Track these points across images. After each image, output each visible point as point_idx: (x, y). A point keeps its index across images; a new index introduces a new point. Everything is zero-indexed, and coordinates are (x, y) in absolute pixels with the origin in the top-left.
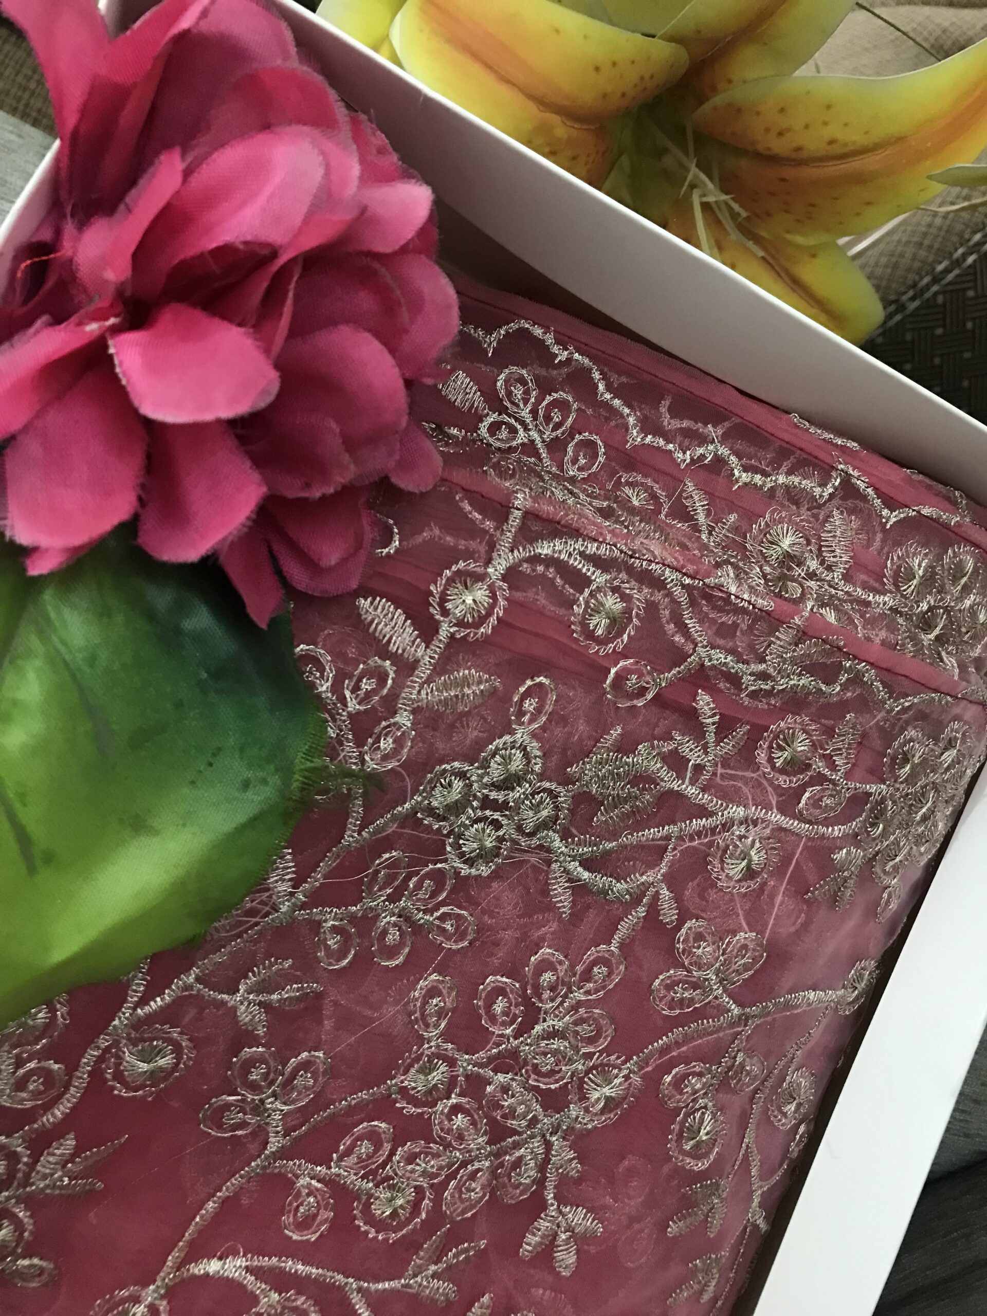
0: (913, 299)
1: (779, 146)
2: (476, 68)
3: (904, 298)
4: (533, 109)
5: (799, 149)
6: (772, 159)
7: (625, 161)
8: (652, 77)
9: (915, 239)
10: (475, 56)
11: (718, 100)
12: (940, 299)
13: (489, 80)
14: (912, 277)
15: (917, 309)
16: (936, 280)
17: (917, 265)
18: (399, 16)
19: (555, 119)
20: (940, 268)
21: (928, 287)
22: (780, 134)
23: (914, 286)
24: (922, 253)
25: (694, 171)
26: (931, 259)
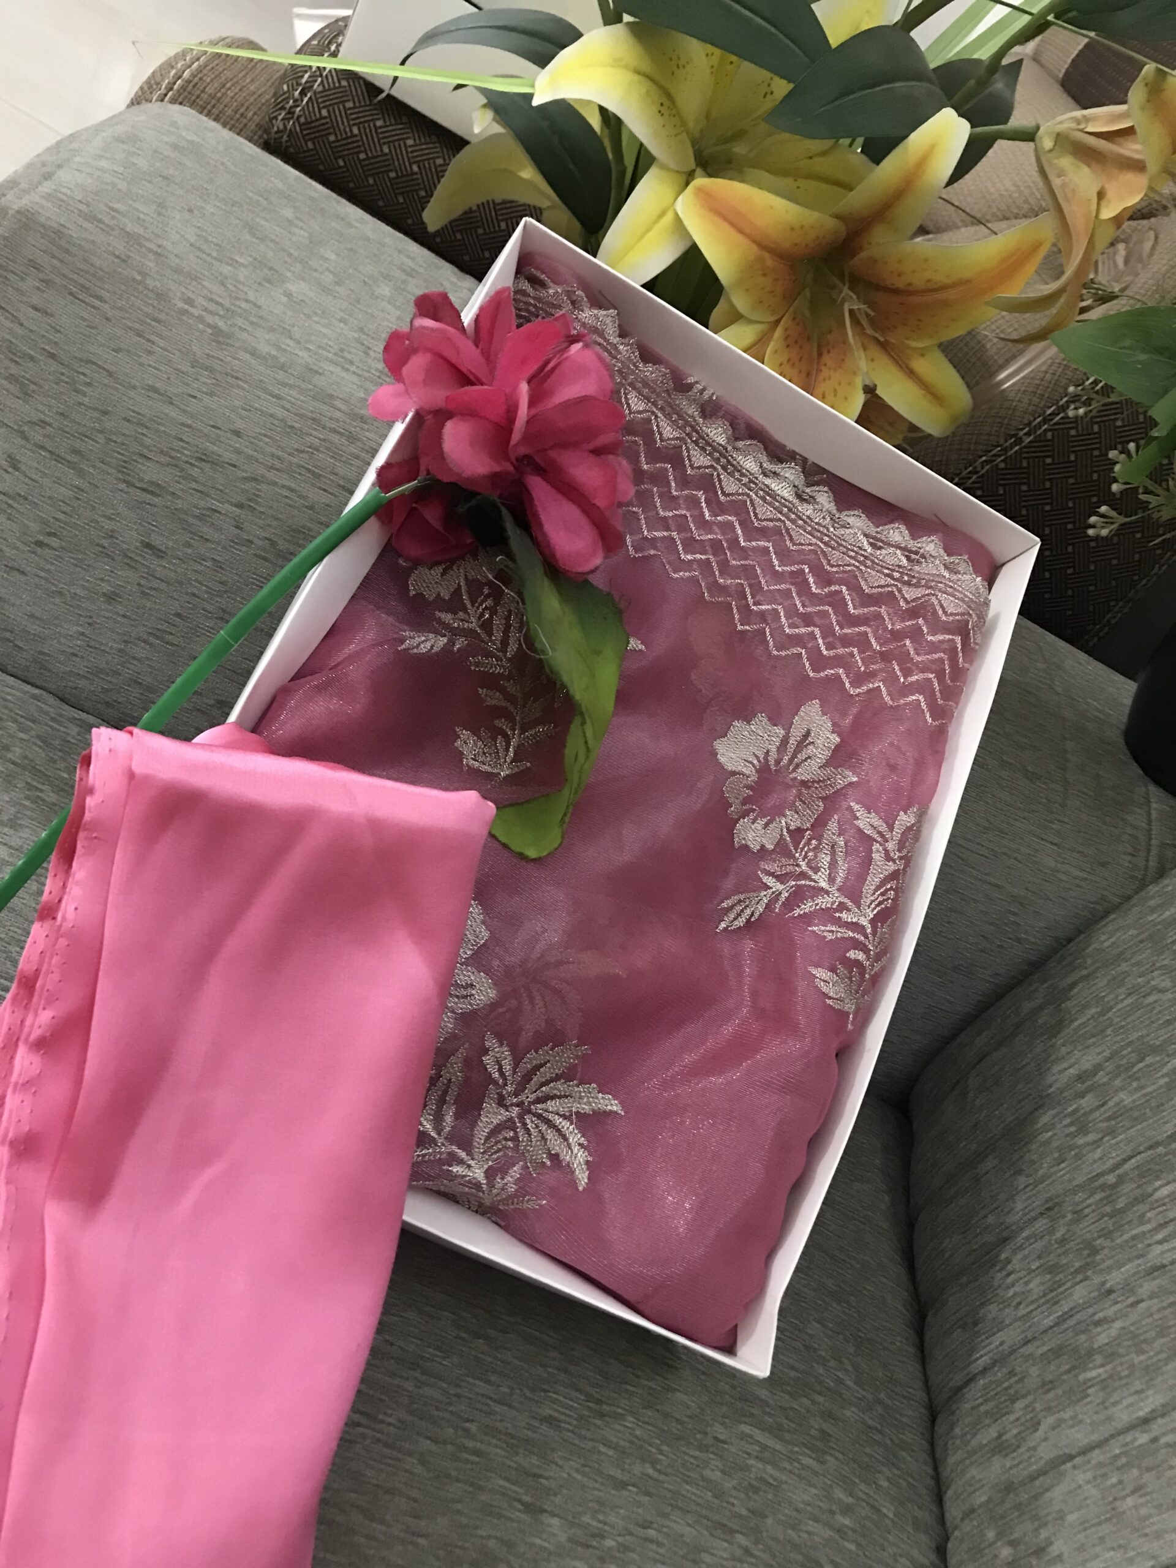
0: (1028, 434)
1: (900, 283)
2: (725, 225)
3: (1021, 433)
4: (755, 248)
5: (910, 284)
6: (896, 291)
7: (807, 292)
8: (824, 237)
9: (1031, 389)
10: (724, 218)
11: (864, 254)
12: (1049, 435)
13: (732, 232)
14: (1027, 418)
15: (1030, 442)
16: (1045, 421)
17: (1032, 408)
18: (680, 198)
19: (767, 255)
20: (1049, 411)
21: (1040, 425)
22: (899, 275)
23: (1029, 424)
24: (1036, 400)
25: (846, 291)
26: (1042, 405)
